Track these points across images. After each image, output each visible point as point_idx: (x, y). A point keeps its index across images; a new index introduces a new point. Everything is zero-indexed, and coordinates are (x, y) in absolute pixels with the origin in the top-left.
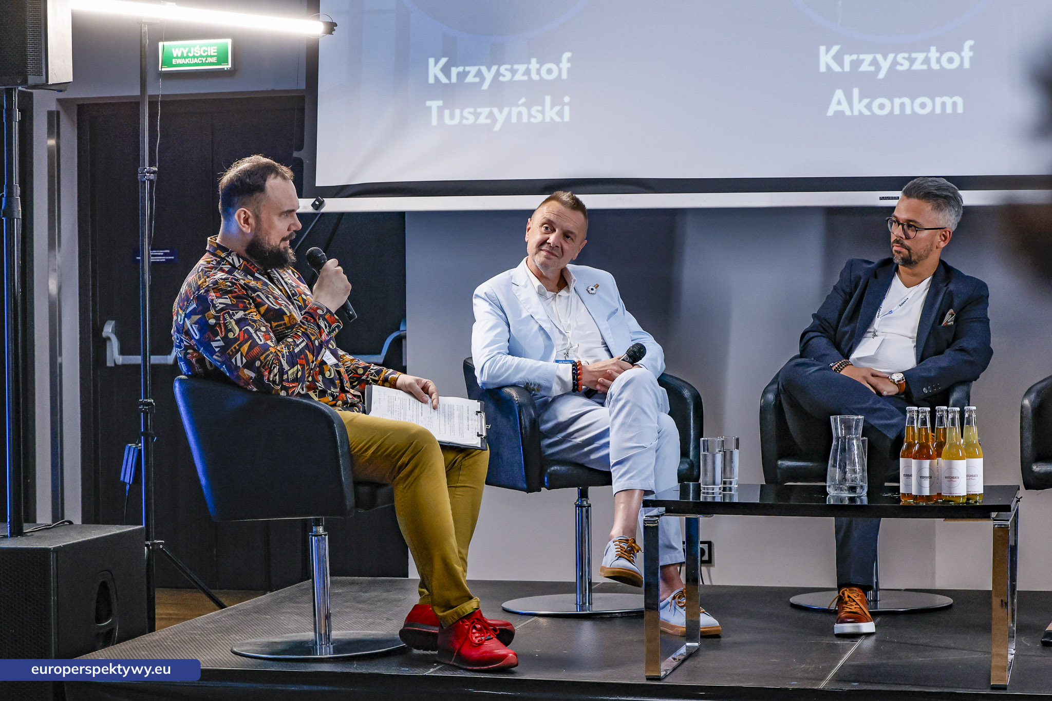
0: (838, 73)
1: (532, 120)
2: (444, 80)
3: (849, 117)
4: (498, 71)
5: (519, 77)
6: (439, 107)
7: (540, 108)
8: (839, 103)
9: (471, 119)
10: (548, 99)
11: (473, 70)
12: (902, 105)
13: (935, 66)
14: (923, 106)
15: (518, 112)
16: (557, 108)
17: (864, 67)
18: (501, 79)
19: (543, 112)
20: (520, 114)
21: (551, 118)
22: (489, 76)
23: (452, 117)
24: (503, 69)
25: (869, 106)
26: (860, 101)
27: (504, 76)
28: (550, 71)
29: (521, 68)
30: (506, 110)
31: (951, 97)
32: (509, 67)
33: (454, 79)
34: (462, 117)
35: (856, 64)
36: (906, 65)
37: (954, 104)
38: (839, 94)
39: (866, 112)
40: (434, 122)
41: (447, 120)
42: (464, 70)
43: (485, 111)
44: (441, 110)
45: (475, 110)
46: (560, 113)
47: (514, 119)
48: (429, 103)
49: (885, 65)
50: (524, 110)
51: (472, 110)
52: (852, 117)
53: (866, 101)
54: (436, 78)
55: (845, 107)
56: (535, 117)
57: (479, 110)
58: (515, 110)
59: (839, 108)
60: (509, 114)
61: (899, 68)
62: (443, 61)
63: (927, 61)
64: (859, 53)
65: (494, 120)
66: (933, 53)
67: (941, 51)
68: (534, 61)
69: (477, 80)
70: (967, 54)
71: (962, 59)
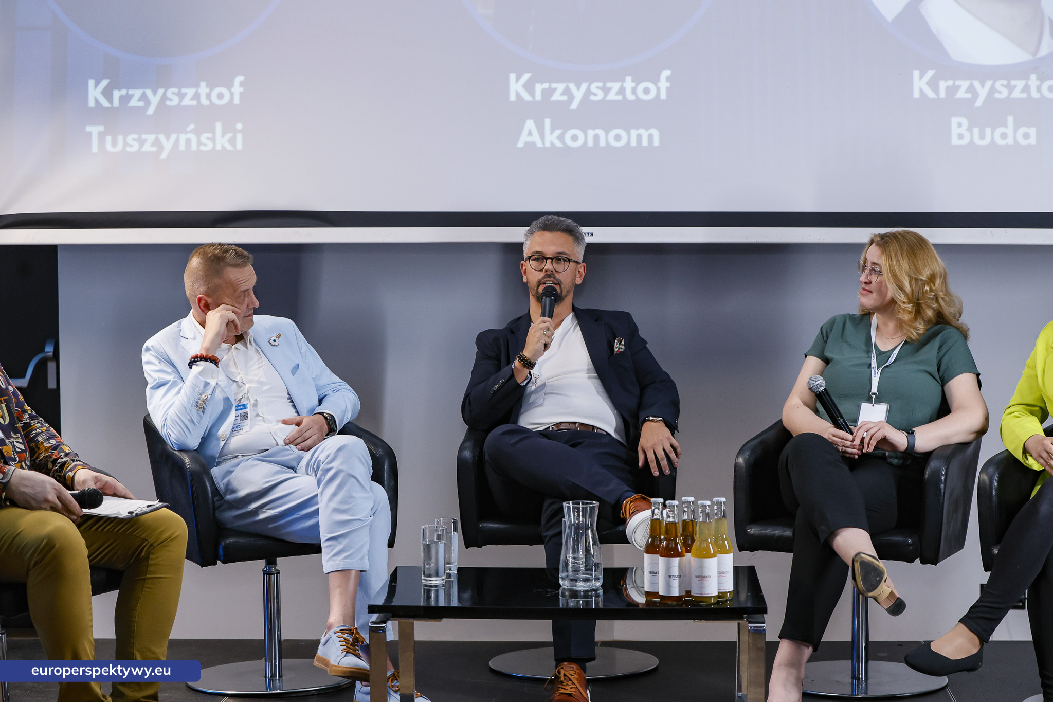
0: (529, 102)
1: (202, 148)
2: (105, 103)
3: (540, 148)
4: (164, 95)
5: (187, 102)
6: (100, 133)
7: (210, 135)
8: (530, 134)
9: (136, 146)
10: (219, 125)
11: (137, 93)
12: (596, 137)
13: (630, 97)
14: (618, 138)
15: (187, 139)
16: (229, 136)
17: (557, 97)
18: (168, 103)
19: (213, 139)
20: (188, 141)
21: (223, 146)
22: (155, 100)
23: (114, 144)
24: (170, 93)
25: (561, 138)
26: (552, 132)
27: (171, 100)
28: (220, 96)
29: (190, 92)
30: (173, 137)
31: (647, 130)
32: (176, 90)
33: (116, 103)
34: (126, 144)
35: (548, 93)
36: (600, 95)
37: (651, 137)
38: (530, 125)
39: (559, 144)
40: (95, 148)
41: (109, 147)
42: (127, 93)
43: (150, 138)
44: (102, 136)
45: (140, 137)
46: (232, 141)
47: (182, 147)
48: (89, 129)
49: (578, 95)
50: (193, 137)
51: (136, 136)
52: (544, 149)
53: (558, 132)
54: (97, 101)
55: (536, 138)
56: (205, 145)
57: (144, 136)
58: (183, 138)
59: (530, 139)
60: (177, 141)
61: (593, 98)
62: (105, 83)
63: (622, 91)
64: (551, 82)
65: (161, 148)
66: (629, 83)
67: (637, 81)
68: (203, 84)
69: (141, 104)
70: (664, 84)
71: (659, 89)
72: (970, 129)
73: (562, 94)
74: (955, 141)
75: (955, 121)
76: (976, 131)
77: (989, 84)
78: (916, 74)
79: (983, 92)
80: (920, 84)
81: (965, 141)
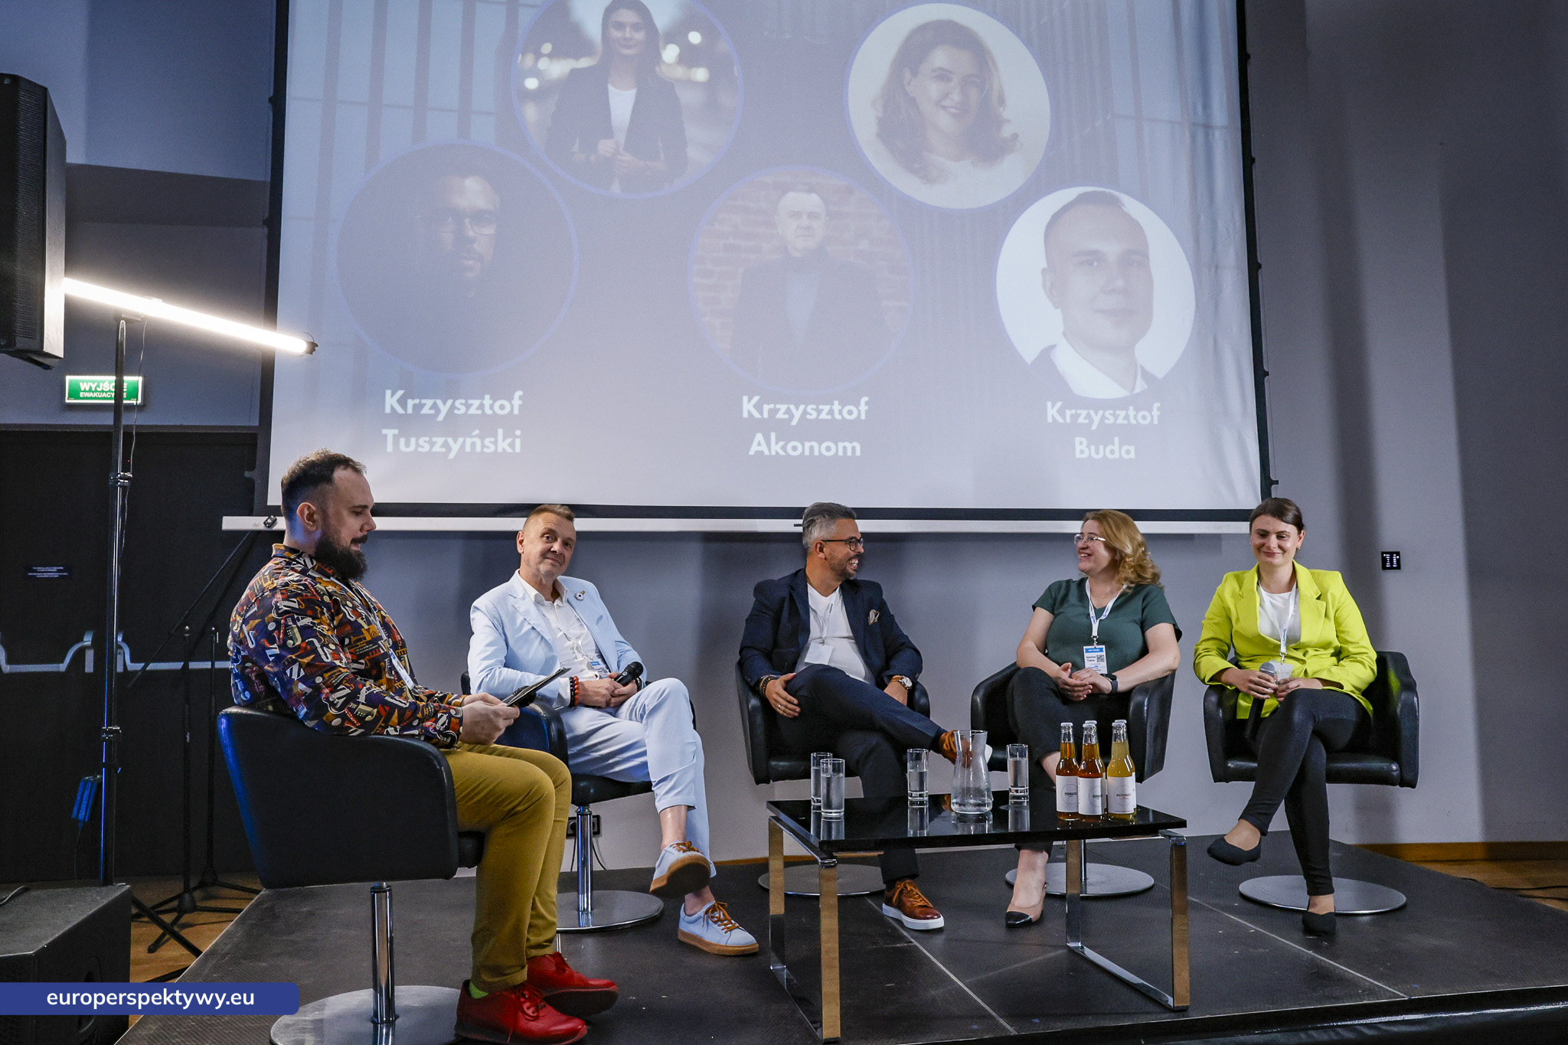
0: (760, 419)
1: (486, 450)
2: (400, 410)
3: (767, 456)
4: (453, 404)
5: (473, 411)
6: (394, 435)
7: (492, 439)
8: (759, 444)
9: (427, 447)
10: (500, 432)
11: (429, 402)
12: (812, 448)
13: (838, 417)
14: (828, 449)
15: (472, 442)
16: (509, 440)
17: (780, 415)
18: (456, 412)
19: (495, 443)
20: (473, 444)
21: (504, 449)
22: (444, 409)
23: (408, 444)
24: (458, 403)
25: (784, 448)
26: (777, 443)
27: (459, 409)
28: (502, 407)
29: (476, 403)
30: (461, 440)
31: (851, 443)
32: (463, 401)
33: (410, 410)
34: (418, 445)
36: (814, 415)
37: (854, 448)
38: (759, 437)
39: (782, 453)
40: (390, 448)
41: (403, 448)
42: (420, 402)
43: (440, 440)
44: (396, 438)
45: (430, 439)
46: (512, 445)
47: (468, 449)
48: (384, 431)
49: (797, 414)
50: (478, 441)
51: (427, 439)
52: (770, 457)
53: (781, 444)
54: (392, 408)
55: (764, 448)
56: (488, 448)
57: (434, 439)
58: (469, 441)
59: (759, 448)
60: (464, 443)
61: (808, 417)
62: (400, 393)
63: (831, 412)
64: (776, 403)
65: (449, 449)
66: (836, 406)
67: (843, 404)
68: (487, 397)
69: (432, 412)
70: (863, 408)
71: (859, 411)
72: (1088, 446)
73: (785, 413)
74: (1078, 455)
75: (1078, 440)
76: (1093, 448)
77: (1101, 413)
78: (1049, 404)
79: (1097, 419)
80: (1052, 411)
81: (1086, 455)
